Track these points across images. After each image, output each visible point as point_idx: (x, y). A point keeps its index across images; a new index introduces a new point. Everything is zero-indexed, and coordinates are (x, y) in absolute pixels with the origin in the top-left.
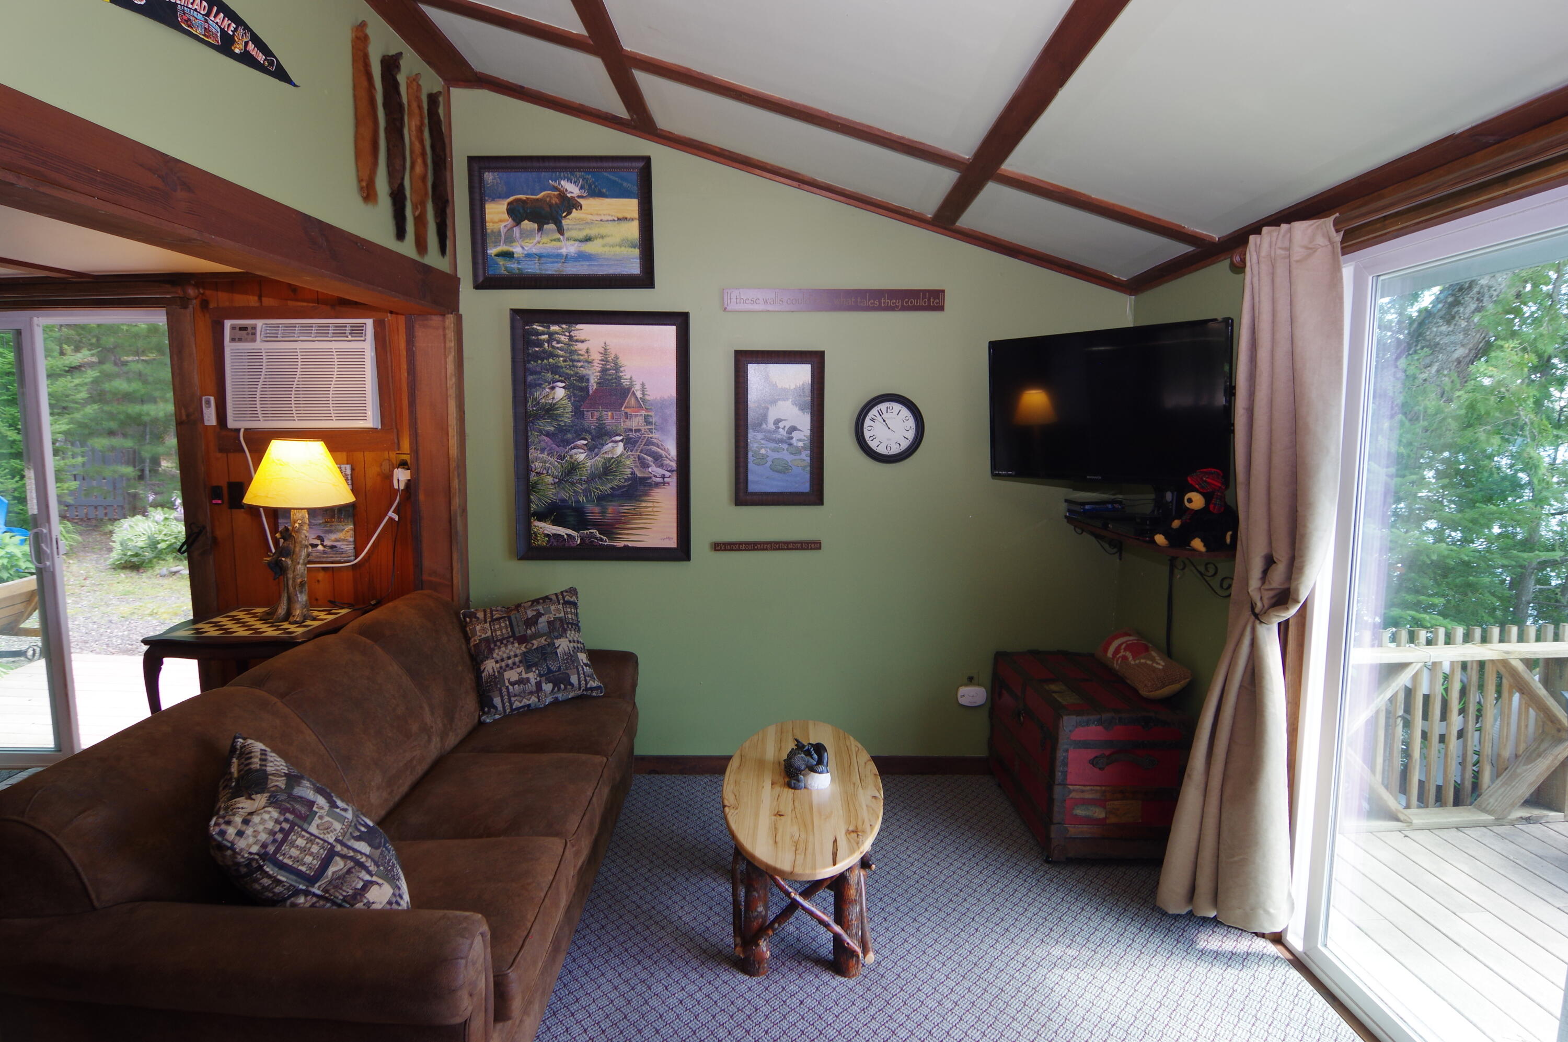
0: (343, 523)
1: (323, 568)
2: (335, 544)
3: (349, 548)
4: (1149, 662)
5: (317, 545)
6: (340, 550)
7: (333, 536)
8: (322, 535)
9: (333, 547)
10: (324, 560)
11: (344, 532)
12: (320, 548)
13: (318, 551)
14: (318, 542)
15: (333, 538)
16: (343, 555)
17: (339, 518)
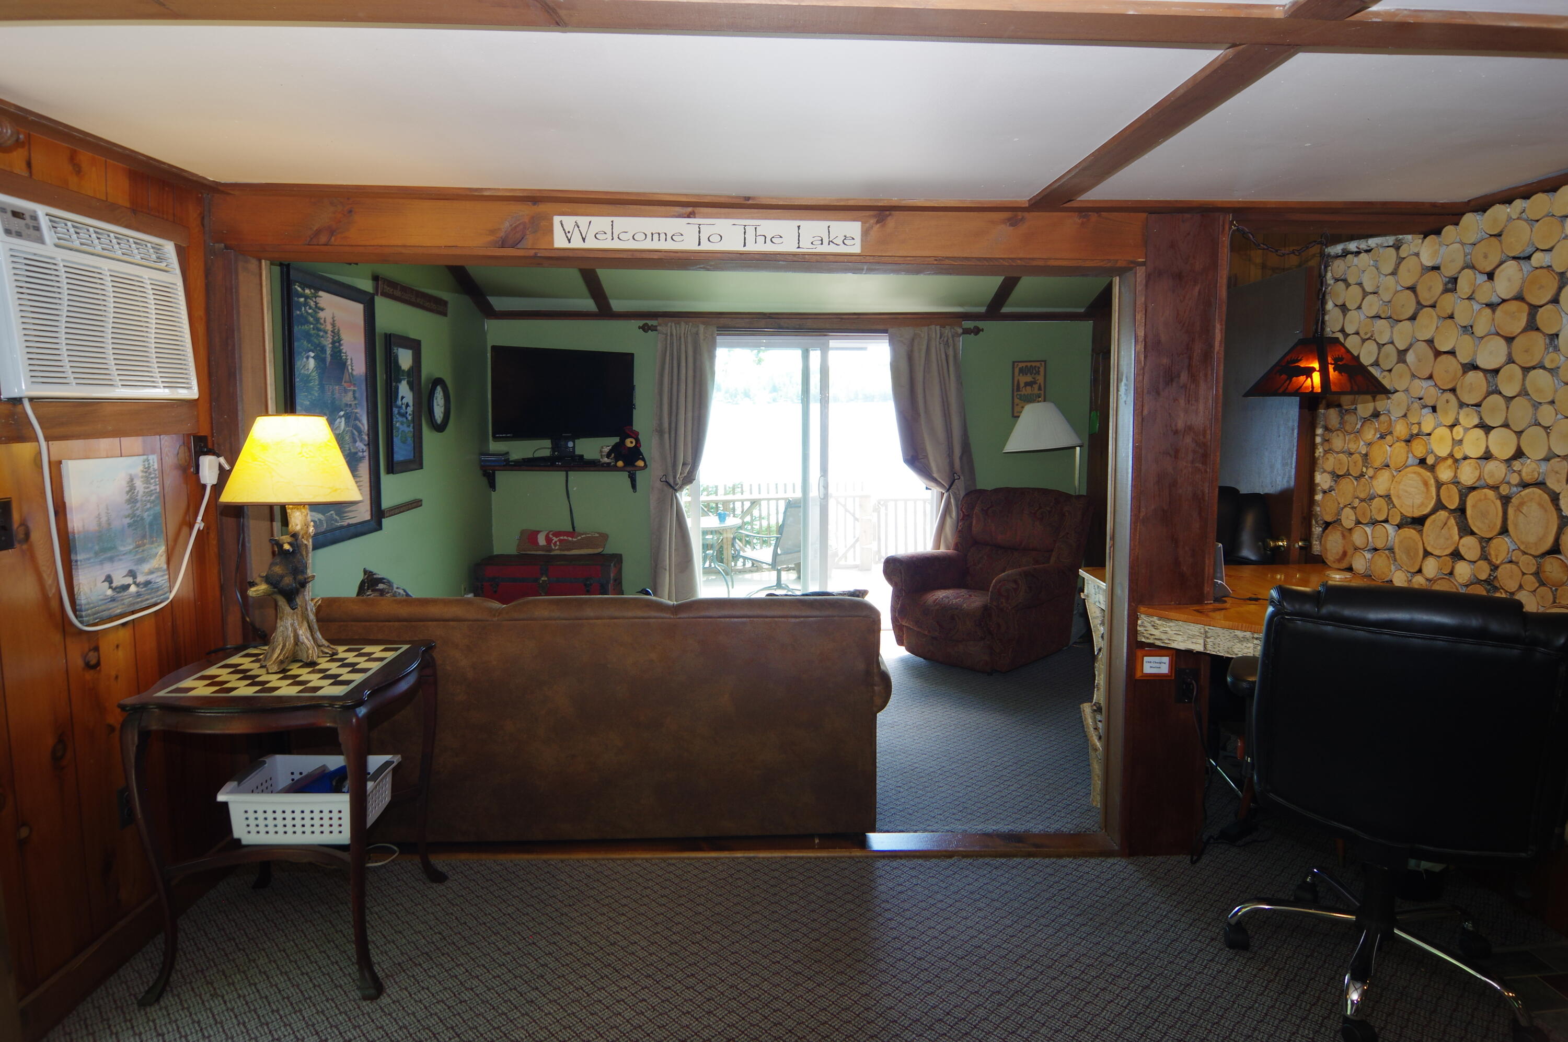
0: (156, 544)
1: (124, 624)
2: (150, 577)
3: (161, 579)
4: (579, 538)
5: (128, 586)
6: (155, 586)
7: (146, 567)
8: (134, 568)
9: (147, 583)
10: (137, 607)
11: (157, 557)
12: (133, 589)
13: (131, 596)
14: (129, 580)
15: (146, 570)
16: (160, 593)
17: (151, 537)
